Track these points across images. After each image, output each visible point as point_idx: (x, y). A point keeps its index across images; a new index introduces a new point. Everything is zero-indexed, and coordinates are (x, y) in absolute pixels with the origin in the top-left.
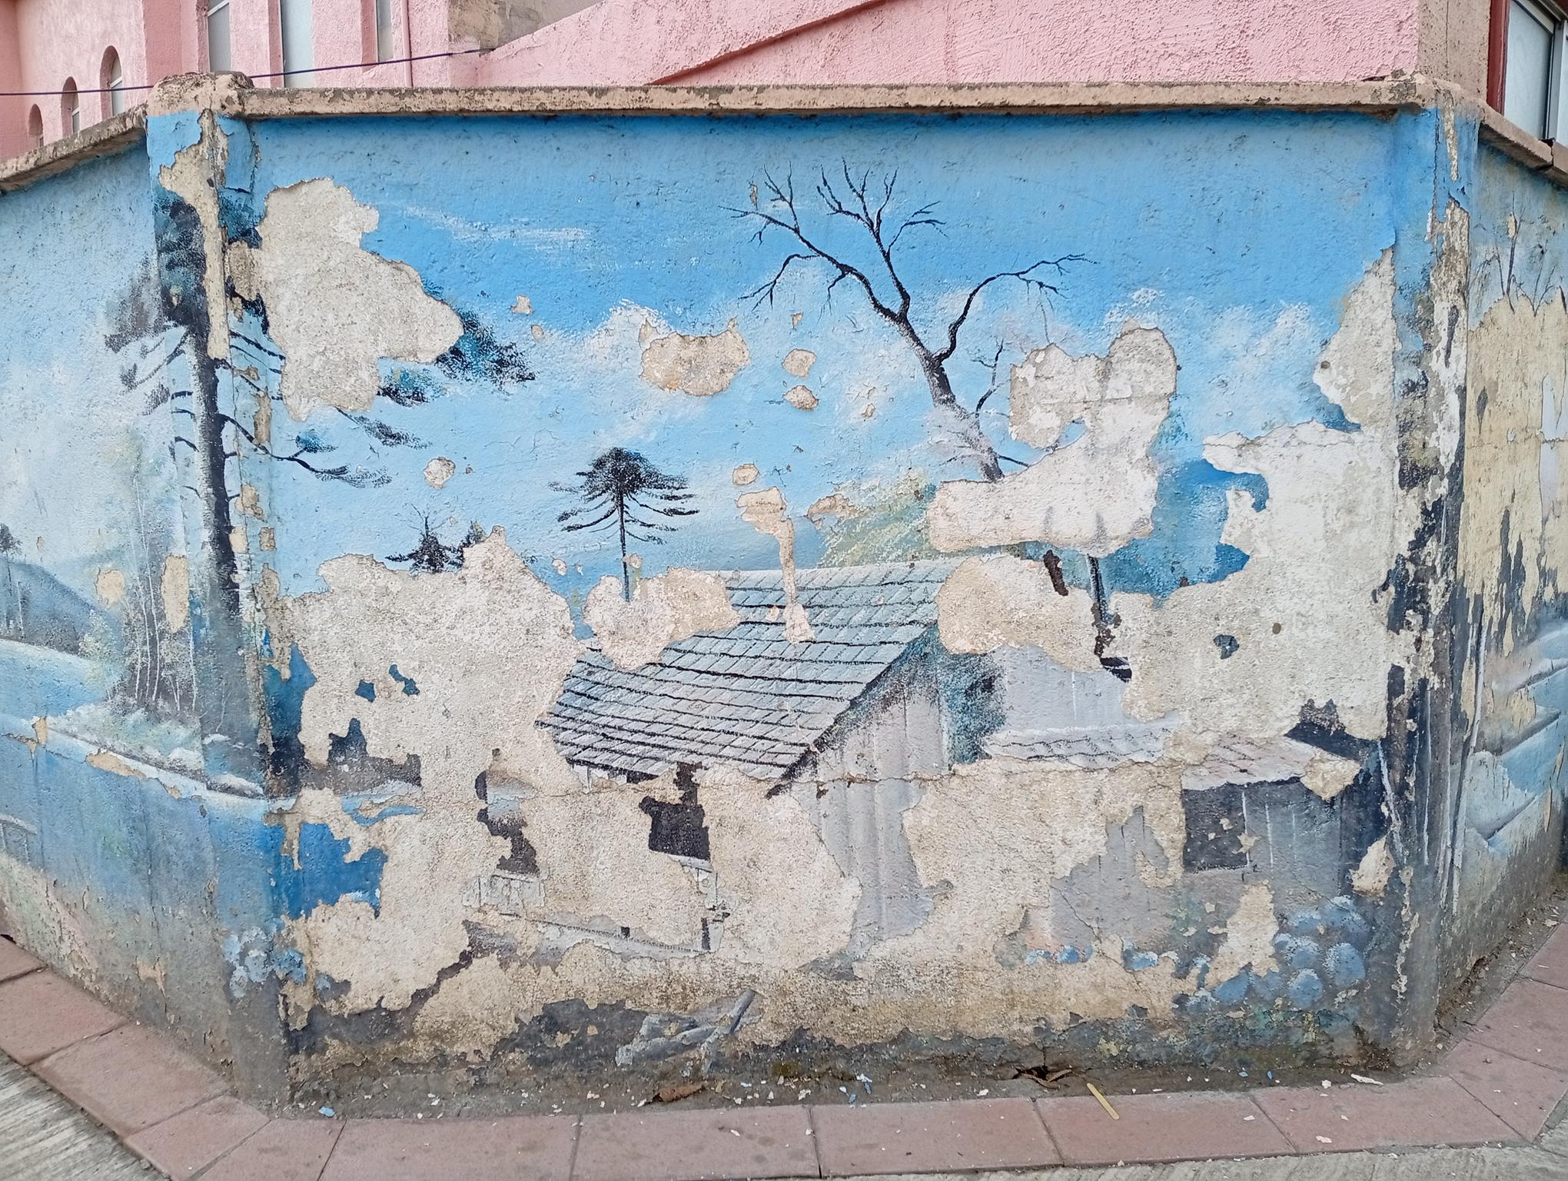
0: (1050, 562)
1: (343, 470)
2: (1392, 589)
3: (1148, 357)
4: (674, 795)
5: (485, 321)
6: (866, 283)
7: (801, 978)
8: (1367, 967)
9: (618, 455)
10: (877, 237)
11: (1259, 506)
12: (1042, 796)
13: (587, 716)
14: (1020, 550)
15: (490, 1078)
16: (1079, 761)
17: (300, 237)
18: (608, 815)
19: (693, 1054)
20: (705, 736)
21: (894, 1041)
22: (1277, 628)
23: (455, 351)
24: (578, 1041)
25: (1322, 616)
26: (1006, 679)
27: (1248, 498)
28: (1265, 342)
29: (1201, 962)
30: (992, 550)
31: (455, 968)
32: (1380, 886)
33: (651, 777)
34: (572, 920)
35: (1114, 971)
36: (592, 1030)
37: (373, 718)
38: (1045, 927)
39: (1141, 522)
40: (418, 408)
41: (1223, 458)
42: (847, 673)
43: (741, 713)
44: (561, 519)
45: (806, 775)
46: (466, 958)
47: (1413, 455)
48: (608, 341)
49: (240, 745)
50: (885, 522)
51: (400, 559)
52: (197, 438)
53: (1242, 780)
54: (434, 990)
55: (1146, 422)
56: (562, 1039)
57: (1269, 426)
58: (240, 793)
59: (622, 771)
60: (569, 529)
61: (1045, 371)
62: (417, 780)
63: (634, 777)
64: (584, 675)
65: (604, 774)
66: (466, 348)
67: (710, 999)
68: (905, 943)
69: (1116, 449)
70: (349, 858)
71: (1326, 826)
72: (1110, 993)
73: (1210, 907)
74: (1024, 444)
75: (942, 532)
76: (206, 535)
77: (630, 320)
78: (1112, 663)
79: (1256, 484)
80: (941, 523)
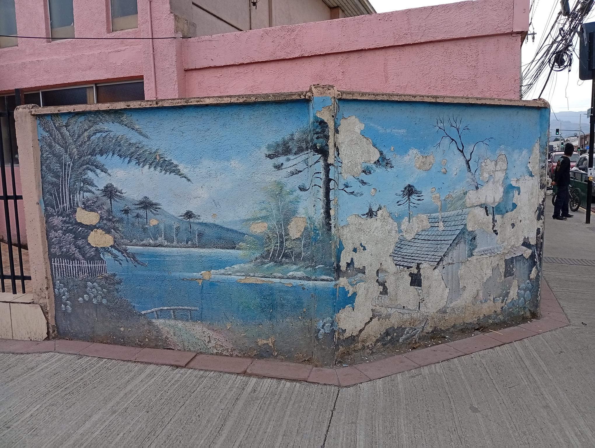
0: (486, 208)
1: (353, 192)
2: (538, 211)
3: (503, 161)
4: (416, 271)
5: (384, 153)
6: (456, 143)
7: (436, 314)
8: (531, 295)
9: (409, 186)
10: (458, 132)
11: (519, 194)
12: (482, 264)
13: (400, 253)
14: (481, 206)
15: (374, 351)
16: (488, 254)
17: (347, 131)
18: (402, 278)
19: (415, 337)
20: (423, 256)
21: (453, 327)
22: (521, 221)
23: (378, 161)
24: (392, 338)
25: (527, 218)
26: (478, 236)
27: (517, 193)
28: (521, 157)
29: (506, 299)
30: (477, 206)
31: (369, 322)
32: (534, 277)
33: (412, 267)
34: (394, 306)
35: (492, 303)
36: (395, 334)
37: (356, 257)
38: (481, 294)
39: (501, 198)
40: (370, 176)
41: (514, 184)
42: (449, 238)
43: (430, 249)
44: (397, 203)
45: (441, 263)
46: (371, 319)
47: (543, 182)
48: (408, 157)
49: (328, 267)
50: (458, 200)
51: (364, 215)
52: (322, 184)
53: (514, 256)
54: (363, 329)
55: (500, 176)
56: (389, 337)
57: (521, 176)
58: (327, 280)
59: (406, 266)
60: (399, 205)
61: (487, 164)
62: (364, 273)
63: (408, 268)
64: (400, 242)
65: (402, 267)
66: (380, 160)
67: (419, 322)
68: (457, 302)
69: (497, 182)
70: (349, 295)
71: (527, 264)
72: (491, 309)
73: (508, 286)
74: (482, 181)
75: (468, 202)
76: (322, 211)
77: (413, 152)
78: (495, 231)
79: (518, 189)
80: (468, 199)
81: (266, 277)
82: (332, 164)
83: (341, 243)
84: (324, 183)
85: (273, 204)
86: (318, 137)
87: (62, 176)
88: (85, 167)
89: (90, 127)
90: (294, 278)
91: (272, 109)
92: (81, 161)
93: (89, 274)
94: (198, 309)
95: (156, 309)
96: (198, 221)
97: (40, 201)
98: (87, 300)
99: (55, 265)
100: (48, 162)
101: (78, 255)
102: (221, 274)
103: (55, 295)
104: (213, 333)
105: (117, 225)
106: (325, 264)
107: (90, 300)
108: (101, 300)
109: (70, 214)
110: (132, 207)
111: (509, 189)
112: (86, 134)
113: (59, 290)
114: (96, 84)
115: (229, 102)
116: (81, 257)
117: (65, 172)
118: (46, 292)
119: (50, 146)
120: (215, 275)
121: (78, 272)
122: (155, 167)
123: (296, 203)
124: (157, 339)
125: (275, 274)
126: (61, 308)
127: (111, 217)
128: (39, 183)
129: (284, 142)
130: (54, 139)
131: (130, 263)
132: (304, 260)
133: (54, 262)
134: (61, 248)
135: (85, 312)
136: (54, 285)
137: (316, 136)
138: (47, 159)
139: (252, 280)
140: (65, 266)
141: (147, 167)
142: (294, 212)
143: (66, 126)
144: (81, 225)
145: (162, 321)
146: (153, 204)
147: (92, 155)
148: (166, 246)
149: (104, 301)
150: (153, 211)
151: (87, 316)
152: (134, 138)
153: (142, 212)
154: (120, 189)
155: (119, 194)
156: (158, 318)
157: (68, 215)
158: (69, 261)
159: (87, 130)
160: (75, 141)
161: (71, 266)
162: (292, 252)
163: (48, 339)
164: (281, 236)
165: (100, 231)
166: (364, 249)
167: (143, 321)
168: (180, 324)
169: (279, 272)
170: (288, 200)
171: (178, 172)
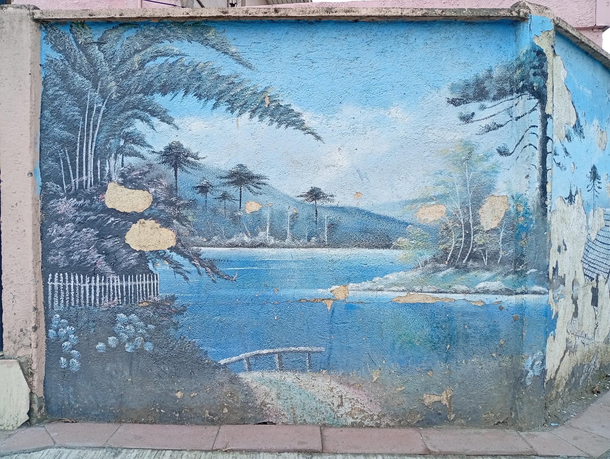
1: (560, 164)
4: (595, 285)
5: (579, 116)
7: (603, 345)
9: (594, 167)
13: (587, 258)
18: (587, 294)
20: (600, 264)
23: (575, 125)
31: (563, 358)
33: (593, 279)
34: (580, 334)
36: (578, 374)
37: (560, 259)
40: (570, 144)
43: (604, 256)
44: (587, 187)
46: (565, 353)
48: (593, 129)
49: (541, 273)
51: (567, 199)
52: (538, 145)
54: (559, 368)
56: (574, 380)
58: (539, 293)
60: (588, 191)
62: (564, 284)
64: (587, 243)
65: (588, 278)
67: (593, 356)
70: (553, 317)
76: (537, 185)
77: (596, 122)
81: (441, 292)
82: (551, 116)
83: (550, 237)
84: (541, 143)
85: (456, 177)
86: (535, 73)
87: (83, 129)
88: (129, 113)
89: (146, 47)
90: (486, 292)
92: (122, 103)
93: (122, 298)
94: (323, 349)
95: (248, 354)
96: (329, 204)
97: (35, 170)
98: (114, 346)
99: (53, 286)
100: (56, 103)
101: (102, 265)
102: (365, 290)
103: (48, 342)
104: (347, 389)
105: (184, 212)
106: (538, 267)
107: (121, 345)
108: (142, 345)
109: (93, 194)
110: (215, 182)
112: (137, 58)
113: (57, 330)
116: (109, 269)
117: (89, 121)
118: (33, 336)
119: (64, 76)
120: (353, 291)
121: (100, 296)
122: (261, 116)
123: (493, 174)
124: (245, 407)
125: (455, 287)
126: (59, 364)
127: (174, 199)
128: (35, 139)
129: (477, 81)
130: (73, 65)
131: (205, 275)
132: (502, 263)
133: (53, 280)
134: (68, 254)
135: (108, 369)
136: (48, 322)
137: (532, 71)
138: (55, 99)
139: (417, 298)
140: (75, 287)
141: (247, 115)
142: (489, 188)
143: (99, 44)
144: (114, 212)
145: (256, 374)
146: (253, 177)
147: (146, 94)
148: (272, 246)
149: (149, 347)
150: (252, 188)
151: (112, 376)
153: (233, 190)
154: (194, 151)
155: (193, 160)
156: (250, 369)
157: (89, 197)
158: (84, 278)
159: (140, 51)
160: (114, 70)
161: (87, 286)
162: (484, 251)
163: (28, 424)
164: (467, 226)
165: (150, 223)
167: (221, 377)
168: (290, 377)
169: (462, 284)
170: (480, 169)
171: (300, 125)
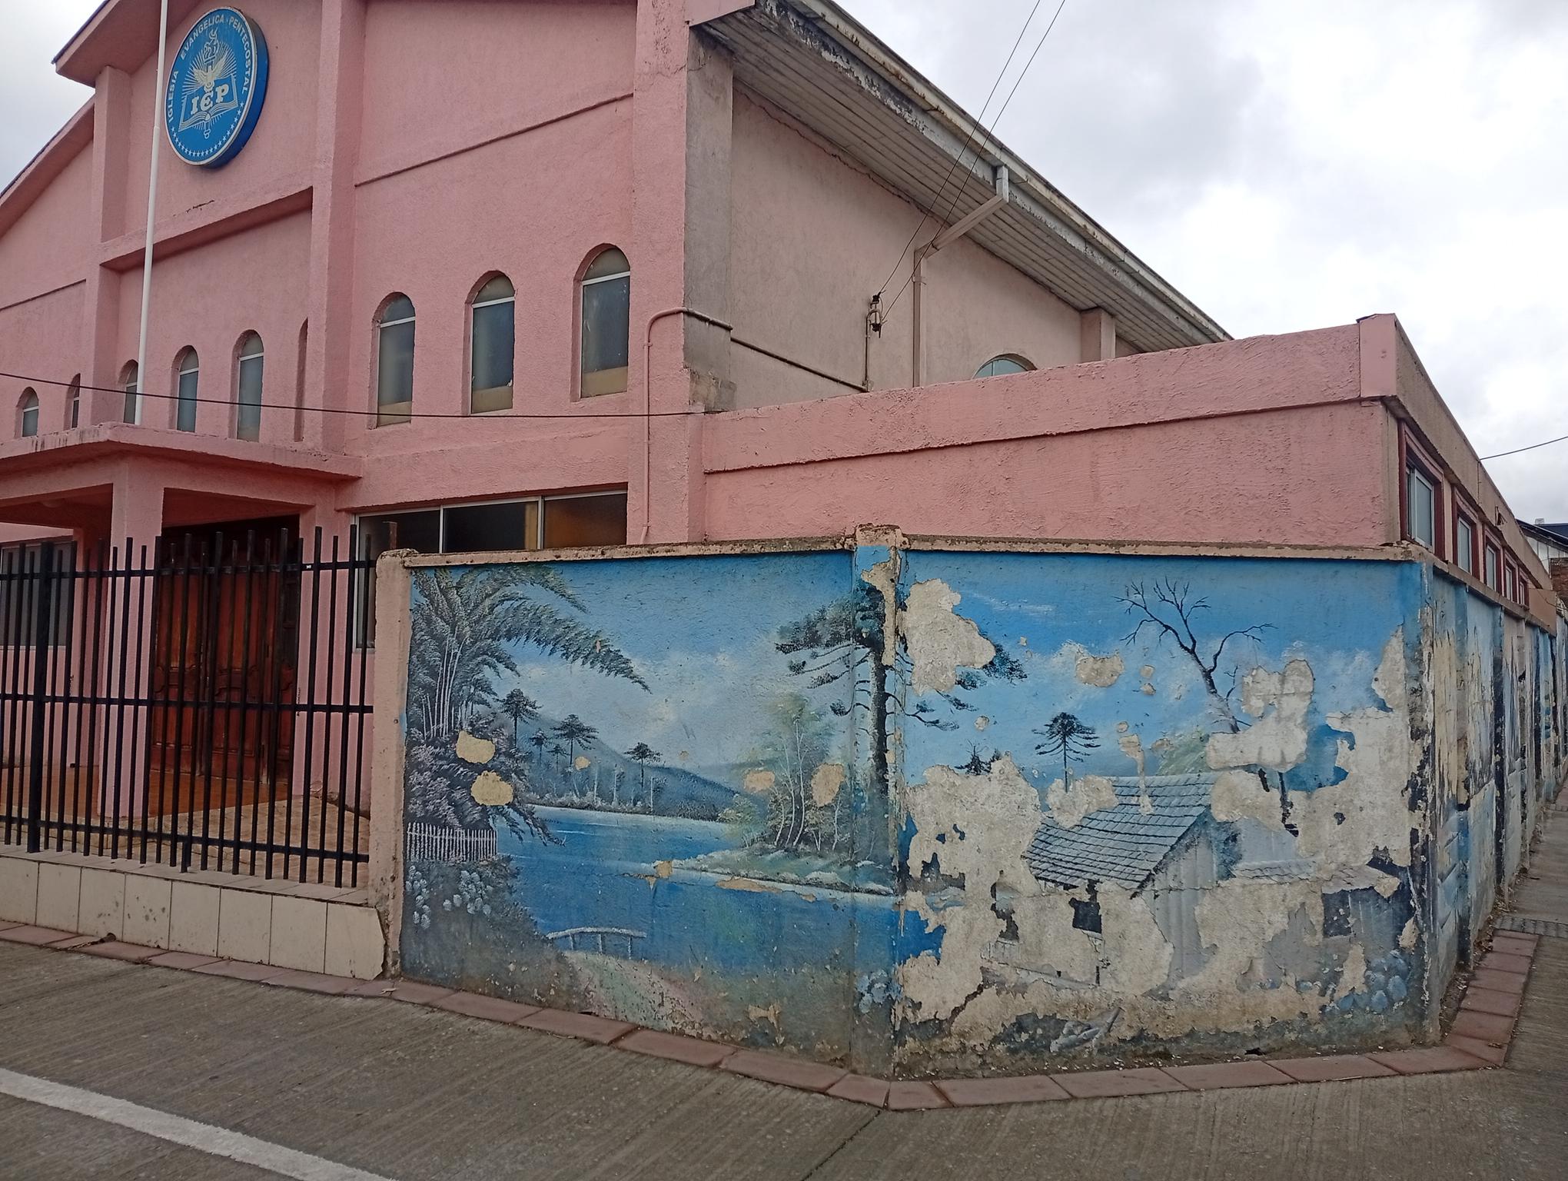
0: (1261, 774)
1: (937, 721)
2: (1410, 789)
3: (1301, 674)
4: (1086, 898)
5: (1006, 648)
6: (1177, 634)
7: (1143, 1000)
8: (1408, 988)
9: (1064, 716)
10: (1181, 611)
11: (1351, 748)
12: (1259, 898)
13: (1045, 853)
14: (1248, 768)
15: (988, 1060)
16: (1275, 878)
17: (924, 607)
18: (1053, 908)
19: (1088, 1045)
20: (1102, 865)
21: (1187, 1035)
22: (1361, 809)
23: (991, 663)
24: (1032, 1037)
25: (1380, 803)
26: (1243, 835)
27: (1346, 744)
28: (1350, 668)
29: (1332, 987)
30: (1235, 768)
31: (975, 995)
32: (1412, 944)
33: (1075, 887)
34: (1033, 968)
35: (1292, 992)
36: (1040, 1031)
37: (944, 851)
38: (1260, 968)
39: (1301, 755)
40: (973, 690)
41: (1335, 724)
42: (1169, 832)
43: (1119, 852)
44: (1037, 748)
45: (1149, 885)
46: (980, 988)
47: (1417, 724)
48: (1060, 659)
49: (881, 867)
50: (1187, 753)
51: (962, 768)
52: (870, 703)
53: (1348, 888)
54: (963, 1007)
55: (1296, 706)
56: (1024, 1036)
57: (1354, 709)
58: (879, 893)
59: (1061, 883)
60: (1041, 753)
61: (1257, 679)
62: (963, 887)
63: (1067, 887)
64: (1045, 831)
65: (1053, 885)
66: (996, 662)
67: (1098, 1012)
68: (1195, 979)
69: (1289, 718)
70: (928, 931)
71: (1387, 912)
72: (1290, 1005)
73: (1335, 957)
74: (1248, 715)
75: (1212, 758)
76: (871, 754)
77: (1071, 649)
78: (1290, 827)
79: (1350, 737)
80: (1212, 754)
81: (768, 880)
82: (891, 667)
83: (910, 821)
84: (875, 702)
85: (786, 737)
86: (864, 616)
87: (442, 674)
88: (480, 659)
89: (495, 591)
90: (818, 884)
91: (789, 564)
92: (474, 649)
93: (466, 855)
94: (645, 935)
95: (574, 930)
96: (655, 763)
97: (401, 717)
98: (458, 905)
99: (411, 835)
100: (422, 647)
101: (452, 819)
102: (688, 869)
103: (405, 894)
104: (668, 986)
105: (521, 765)
106: (875, 858)
107: (464, 905)
108: (482, 907)
109: (447, 742)
110: (549, 733)
111: (1321, 736)
112: (488, 602)
113: (412, 883)
114: (543, 497)
115: (718, 552)
116: (457, 823)
117: (447, 667)
118: (391, 886)
119: (429, 622)
120: (676, 869)
121: (449, 851)
122: (592, 663)
123: (826, 737)
124: (569, 992)
125: (784, 875)
126: (412, 919)
127: (513, 751)
128: (403, 685)
129: (808, 623)
130: (436, 609)
131: (537, 837)
132: (838, 849)
133: (411, 830)
134: (425, 803)
135: (452, 929)
136: (406, 873)
137: (860, 614)
138: (421, 644)
139: (742, 884)
140: (428, 838)
141: (580, 661)
142: (823, 755)
143: (458, 588)
144: (462, 762)
145: (581, 955)
146: (583, 730)
147: (494, 639)
148: (599, 809)
149: (487, 910)
150: (582, 741)
151: (455, 937)
152: (564, 610)
153: (564, 743)
154: (532, 700)
155: (530, 709)
156: (575, 948)
157: (444, 745)
158: (436, 830)
159: (491, 595)
160: (469, 614)
161: (439, 838)
162: (817, 832)
163: (381, 976)
164: (798, 800)
165: (493, 775)
166: (962, 836)
167: (549, 953)
168: (612, 963)
169: (792, 871)
170: (812, 730)
171: (628, 673)
